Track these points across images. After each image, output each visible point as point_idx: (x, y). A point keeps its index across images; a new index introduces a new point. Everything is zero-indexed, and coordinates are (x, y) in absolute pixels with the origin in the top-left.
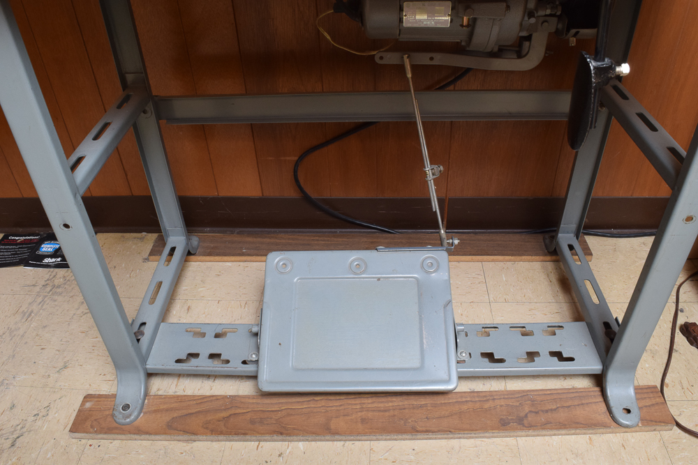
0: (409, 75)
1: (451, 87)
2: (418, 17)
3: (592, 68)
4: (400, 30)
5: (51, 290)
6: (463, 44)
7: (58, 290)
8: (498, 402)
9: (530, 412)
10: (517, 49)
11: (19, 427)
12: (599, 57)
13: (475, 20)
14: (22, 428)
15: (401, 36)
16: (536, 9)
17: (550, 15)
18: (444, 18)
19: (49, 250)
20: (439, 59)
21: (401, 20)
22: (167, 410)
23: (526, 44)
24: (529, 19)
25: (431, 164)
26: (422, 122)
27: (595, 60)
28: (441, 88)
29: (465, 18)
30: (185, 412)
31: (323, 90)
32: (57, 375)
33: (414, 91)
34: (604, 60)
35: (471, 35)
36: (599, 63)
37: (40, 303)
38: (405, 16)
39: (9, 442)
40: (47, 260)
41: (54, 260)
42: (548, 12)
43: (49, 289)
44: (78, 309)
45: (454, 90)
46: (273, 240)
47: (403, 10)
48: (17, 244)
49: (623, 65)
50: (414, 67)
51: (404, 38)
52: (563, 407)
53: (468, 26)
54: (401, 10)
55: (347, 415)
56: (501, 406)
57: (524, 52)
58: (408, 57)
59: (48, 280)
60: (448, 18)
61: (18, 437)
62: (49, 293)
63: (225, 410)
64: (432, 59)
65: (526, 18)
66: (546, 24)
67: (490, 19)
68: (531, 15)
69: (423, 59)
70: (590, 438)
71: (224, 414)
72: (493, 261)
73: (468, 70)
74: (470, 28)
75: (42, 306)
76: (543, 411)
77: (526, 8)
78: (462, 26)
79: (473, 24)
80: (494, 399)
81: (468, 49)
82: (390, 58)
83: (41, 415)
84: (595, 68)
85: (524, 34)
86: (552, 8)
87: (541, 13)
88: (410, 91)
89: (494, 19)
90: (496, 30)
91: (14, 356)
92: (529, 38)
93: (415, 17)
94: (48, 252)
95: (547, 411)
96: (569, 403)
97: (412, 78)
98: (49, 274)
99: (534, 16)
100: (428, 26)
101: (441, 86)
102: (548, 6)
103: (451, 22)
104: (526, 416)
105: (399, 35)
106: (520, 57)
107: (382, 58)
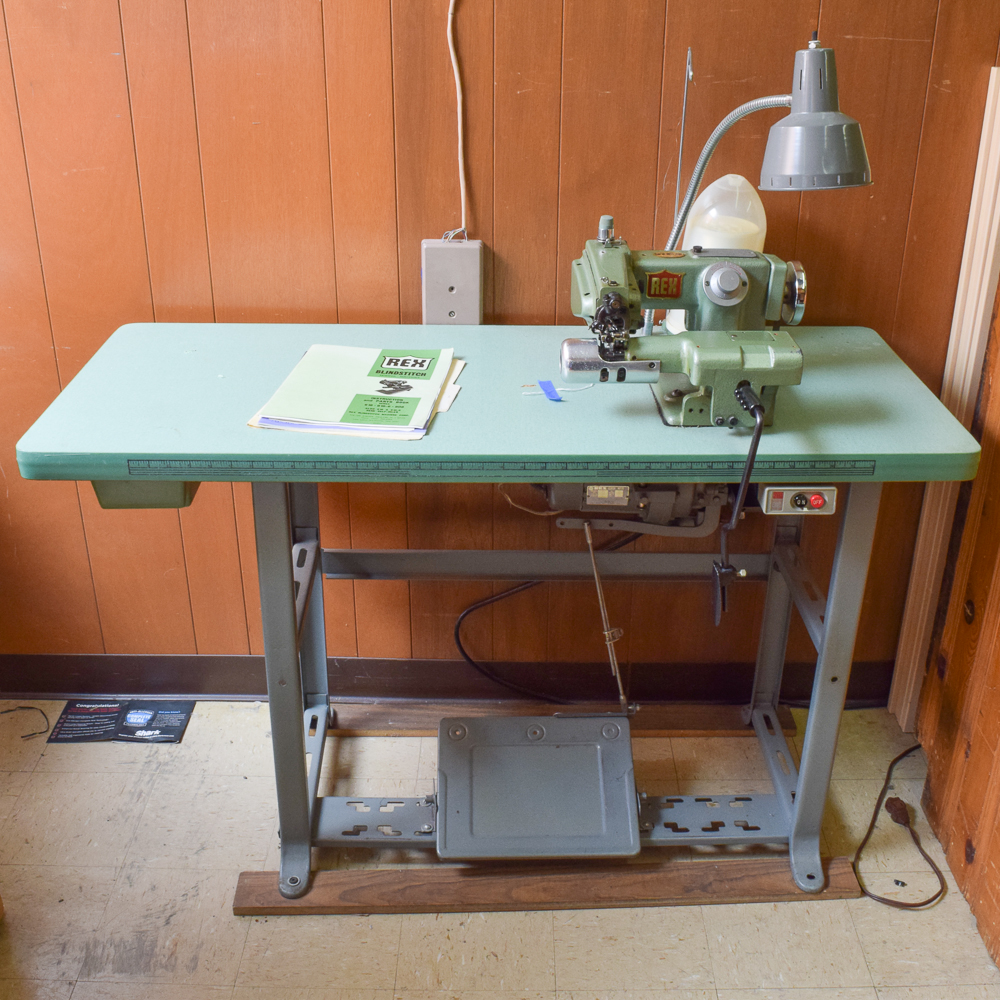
0: (589, 542)
5: (157, 768)
6: (641, 515)
7: (167, 768)
8: (682, 872)
9: (715, 880)
10: (693, 519)
11: (169, 907)
14: (173, 907)
19: (139, 721)
21: (584, 499)
22: (336, 884)
23: (700, 514)
25: (611, 628)
29: (640, 503)
30: (356, 886)
32: (195, 857)
35: (646, 513)
37: (149, 782)
39: (162, 922)
40: (139, 734)
41: (150, 733)
43: (154, 766)
44: (199, 789)
45: (635, 552)
46: (422, 712)
47: (586, 492)
48: (91, 714)
52: (748, 876)
53: (644, 507)
55: (529, 885)
56: (686, 875)
57: (699, 522)
58: (588, 526)
59: (149, 756)
60: (626, 499)
61: (171, 916)
62: (156, 770)
63: (399, 883)
64: (611, 525)
66: (717, 499)
68: (700, 496)
69: (602, 525)
70: (775, 906)
71: (400, 887)
72: (682, 736)
75: (152, 785)
76: (727, 880)
78: (638, 507)
80: (678, 870)
81: (646, 518)
82: (570, 524)
83: (190, 895)
85: (697, 506)
86: (720, 489)
87: (710, 493)
91: (136, 839)
92: (702, 510)
94: (138, 724)
95: (732, 880)
96: (756, 873)
97: (592, 543)
98: (149, 749)
99: (702, 497)
103: (629, 501)
104: (710, 884)
106: (696, 525)
107: (562, 524)
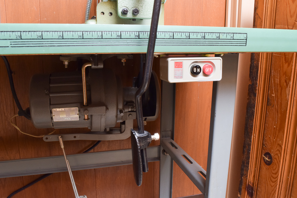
0: (62, 147)
1: (92, 150)
2: (61, 116)
3: (136, 138)
4: (52, 124)
6: (89, 128)
10: (119, 129)
12: (140, 131)
13: (92, 116)
15: (54, 126)
16: (124, 109)
17: (131, 111)
18: (75, 116)
20: (79, 137)
21: (52, 118)
23: (123, 126)
24: (120, 114)
25: (79, 195)
26: (72, 172)
27: (139, 133)
28: (86, 152)
29: (86, 115)
31: (20, 157)
33: (66, 155)
34: (144, 133)
35: (91, 123)
36: (141, 135)
38: (54, 116)
42: (130, 110)
45: (94, 152)
47: (52, 113)
49: (155, 134)
50: (65, 142)
51: (56, 127)
53: (88, 119)
54: (51, 112)
57: (123, 130)
58: (61, 137)
60: (78, 116)
64: (75, 137)
65: (119, 113)
66: (130, 115)
67: (99, 115)
68: (121, 112)
69: (70, 137)
73: (99, 142)
74: (89, 120)
77: (117, 108)
78: (85, 119)
79: (91, 118)
81: (91, 131)
82: (51, 138)
84: (138, 138)
85: (121, 121)
86: (131, 108)
87: (126, 110)
88: (63, 155)
89: (101, 115)
90: (103, 120)
92: (124, 123)
93: (59, 116)
97: (64, 148)
99: (122, 112)
100: (67, 120)
101: (86, 151)
102: (130, 107)
103: (80, 117)
105: (53, 126)
106: (121, 132)
107: (47, 138)
